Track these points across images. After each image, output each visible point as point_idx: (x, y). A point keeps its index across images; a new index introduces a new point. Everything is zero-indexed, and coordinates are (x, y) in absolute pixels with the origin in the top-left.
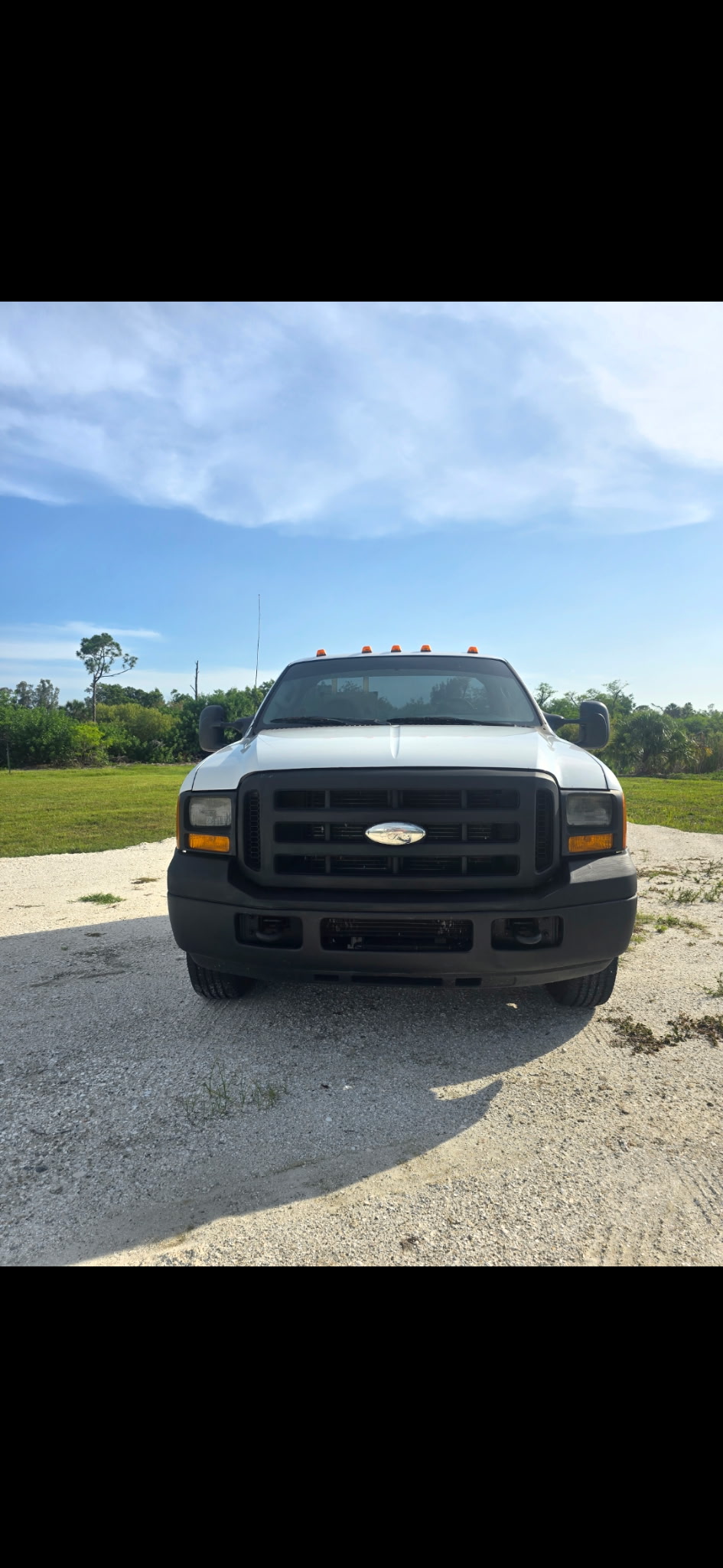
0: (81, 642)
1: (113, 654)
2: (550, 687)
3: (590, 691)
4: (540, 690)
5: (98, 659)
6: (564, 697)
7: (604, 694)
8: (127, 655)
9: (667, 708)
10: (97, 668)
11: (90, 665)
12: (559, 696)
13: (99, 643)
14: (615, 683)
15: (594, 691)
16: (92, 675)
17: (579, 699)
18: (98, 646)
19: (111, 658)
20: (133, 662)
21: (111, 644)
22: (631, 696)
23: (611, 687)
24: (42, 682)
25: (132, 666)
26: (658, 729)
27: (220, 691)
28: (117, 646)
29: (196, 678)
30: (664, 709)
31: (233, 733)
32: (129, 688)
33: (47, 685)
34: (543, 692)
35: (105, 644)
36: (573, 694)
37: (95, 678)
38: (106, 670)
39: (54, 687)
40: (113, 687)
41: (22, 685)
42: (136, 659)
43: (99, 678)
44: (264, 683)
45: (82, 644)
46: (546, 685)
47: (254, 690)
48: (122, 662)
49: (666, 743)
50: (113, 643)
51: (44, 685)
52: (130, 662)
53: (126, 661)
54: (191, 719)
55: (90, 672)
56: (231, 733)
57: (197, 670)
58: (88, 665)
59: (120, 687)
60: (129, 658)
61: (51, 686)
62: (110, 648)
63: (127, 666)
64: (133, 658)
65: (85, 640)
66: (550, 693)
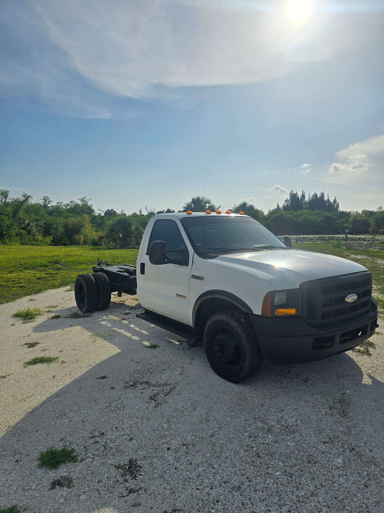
2: (49, 199)
3: (71, 202)
4: (44, 200)
6: (57, 204)
7: (79, 204)
9: (106, 212)
12: (54, 204)
14: (84, 198)
15: (73, 202)
17: (65, 206)
22: (91, 205)
23: (82, 200)
26: (130, 225)
30: (105, 212)
34: (45, 201)
36: (61, 203)
46: (47, 197)
49: (133, 232)
66: (49, 202)
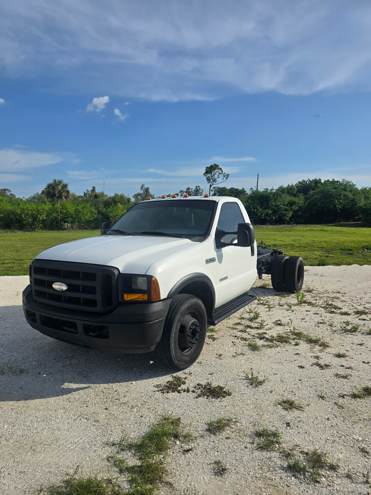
0: (205, 169)
1: (219, 173)
5: (212, 176)
8: (225, 173)
10: (211, 180)
11: (208, 179)
13: (212, 169)
16: (209, 184)
18: (212, 170)
19: (218, 175)
20: (228, 176)
21: (218, 169)
24: (196, 187)
25: (227, 178)
27: (267, 189)
28: (221, 169)
29: (257, 183)
31: (271, 210)
32: (232, 188)
33: (198, 188)
35: (215, 169)
37: (210, 185)
38: (215, 181)
39: (201, 189)
40: (223, 188)
41: (188, 189)
42: (229, 175)
43: (212, 185)
44: (299, 182)
45: (206, 170)
47: (292, 186)
48: (223, 176)
50: (219, 168)
51: (197, 188)
52: (226, 177)
53: (224, 176)
54: (250, 204)
55: (208, 183)
56: (270, 211)
57: (258, 178)
58: (208, 180)
59: (226, 188)
60: (225, 175)
61: (200, 189)
62: (217, 171)
63: (225, 179)
64: (228, 174)
65: (207, 168)
